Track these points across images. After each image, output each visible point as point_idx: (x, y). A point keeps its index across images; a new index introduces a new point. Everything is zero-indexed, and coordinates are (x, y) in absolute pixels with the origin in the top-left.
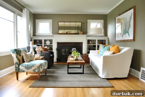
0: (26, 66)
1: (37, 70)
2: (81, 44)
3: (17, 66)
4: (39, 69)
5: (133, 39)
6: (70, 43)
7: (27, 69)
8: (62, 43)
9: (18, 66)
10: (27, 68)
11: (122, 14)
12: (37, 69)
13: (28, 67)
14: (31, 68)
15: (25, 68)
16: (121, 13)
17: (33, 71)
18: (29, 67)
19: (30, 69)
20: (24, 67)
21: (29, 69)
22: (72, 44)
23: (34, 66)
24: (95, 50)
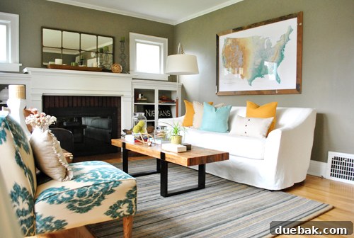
0: (75, 197)
1: (127, 205)
2: (117, 100)
3: (24, 205)
4: (133, 200)
5: (295, 88)
6: (86, 97)
7: (81, 211)
8: (57, 99)
9: (26, 207)
10: (77, 205)
11: (250, 27)
12: (125, 202)
13: (84, 199)
14: (98, 204)
15: (71, 207)
16: (246, 26)
17: (107, 214)
18: (87, 202)
19: (96, 207)
20: (64, 205)
21: (88, 209)
22: (92, 100)
23: (112, 191)
24: (171, 117)
